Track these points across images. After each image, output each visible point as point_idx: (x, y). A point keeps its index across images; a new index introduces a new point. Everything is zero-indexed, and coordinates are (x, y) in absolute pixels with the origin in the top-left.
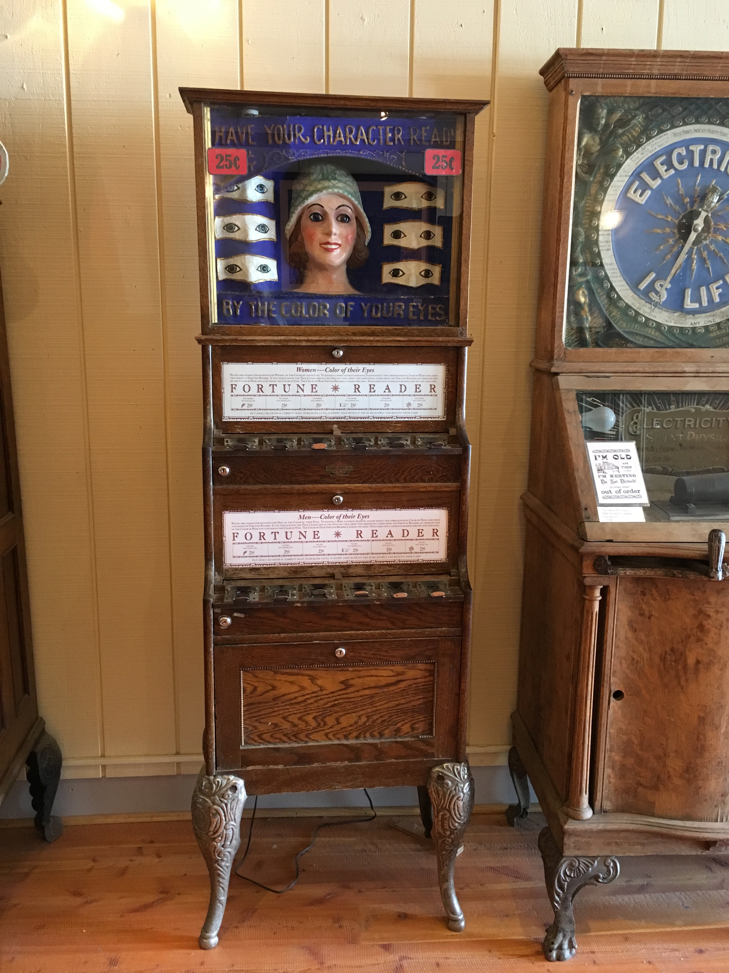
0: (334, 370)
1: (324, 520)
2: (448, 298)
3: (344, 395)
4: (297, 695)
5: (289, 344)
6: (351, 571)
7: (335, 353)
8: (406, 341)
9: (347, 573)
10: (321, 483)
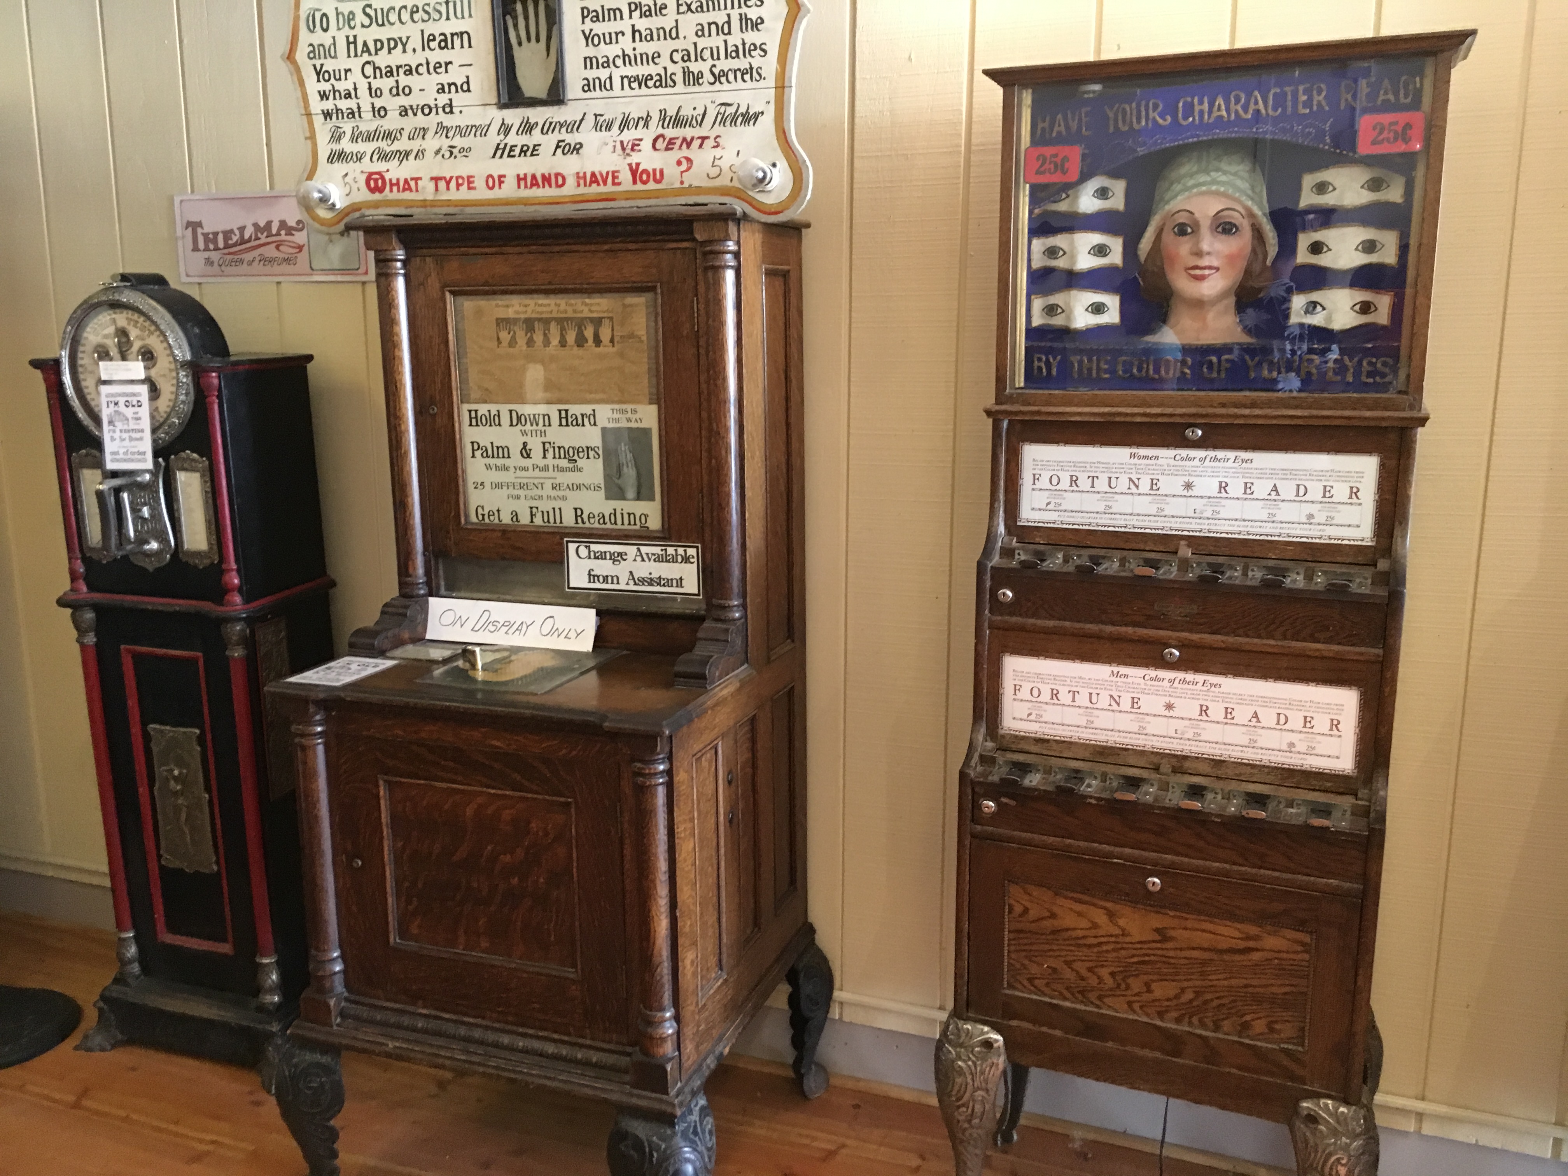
0: (1188, 459)
1: (1149, 683)
2: (1398, 348)
3: (1202, 497)
4: (1086, 933)
5: (1117, 419)
6: (1187, 764)
7: (1189, 433)
8: (1306, 417)
9: (1182, 767)
10: (1146, 628)
